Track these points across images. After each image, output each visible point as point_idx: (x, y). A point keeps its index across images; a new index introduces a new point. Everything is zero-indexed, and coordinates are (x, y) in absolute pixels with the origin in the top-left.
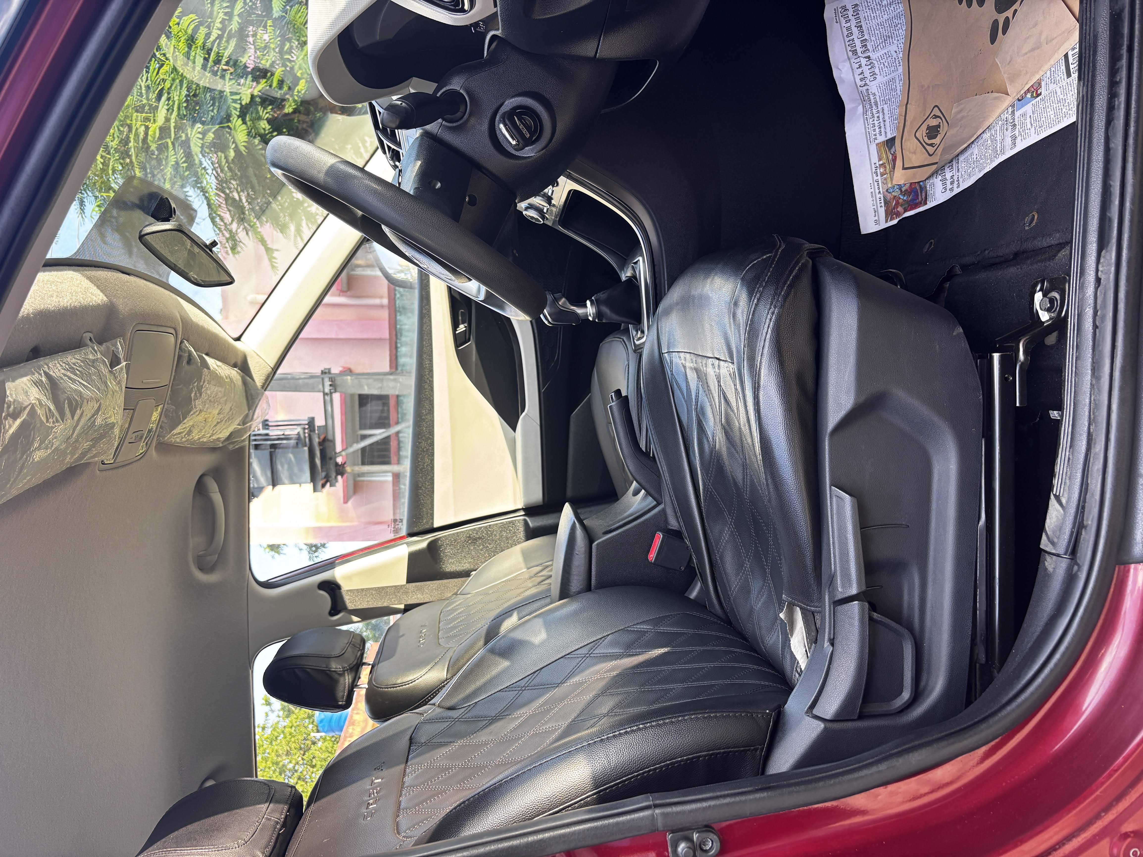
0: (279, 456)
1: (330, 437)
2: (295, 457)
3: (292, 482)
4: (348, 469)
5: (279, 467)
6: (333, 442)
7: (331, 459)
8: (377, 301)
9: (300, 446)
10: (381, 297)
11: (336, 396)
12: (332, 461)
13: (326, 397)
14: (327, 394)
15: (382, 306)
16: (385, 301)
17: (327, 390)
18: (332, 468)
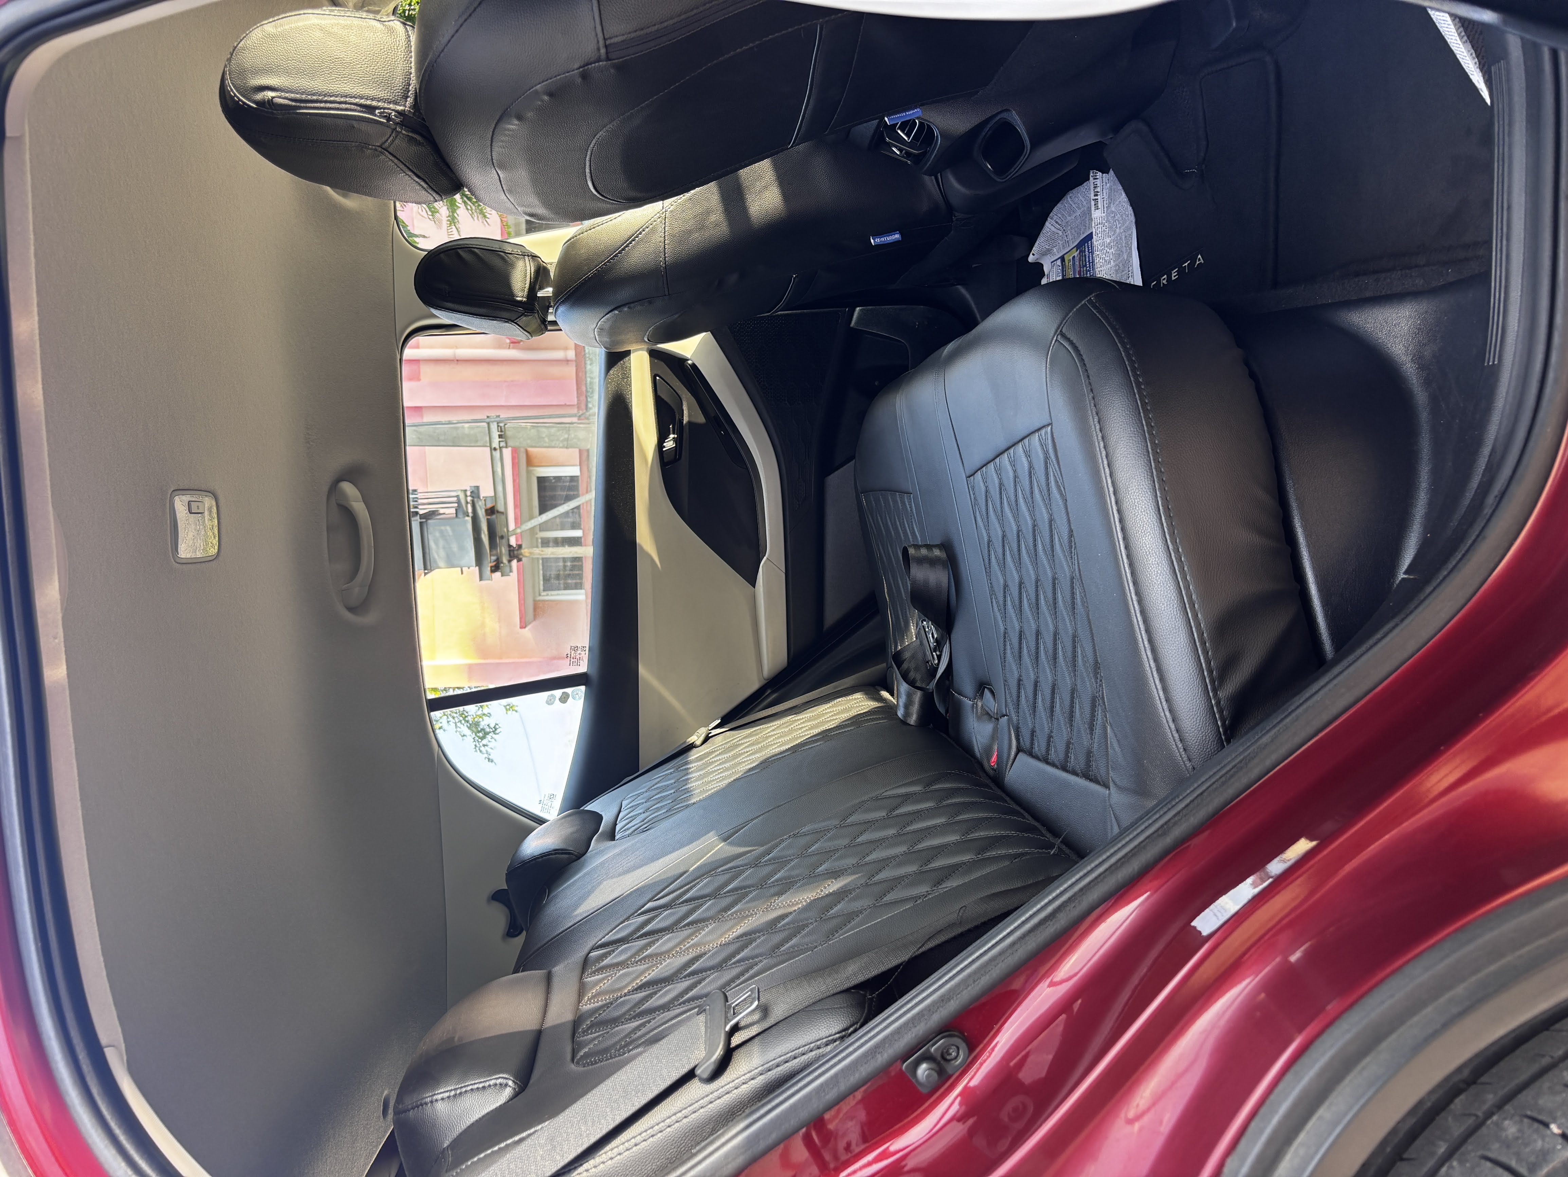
0: (431, 529)
1: (500, 507)
2: (453, 531)
3: (451, 565)
4: (525, 551)
5: (432, 544)
6: (505, 514)
7: (502, 537)
8: (559, 355)
9: (460, 515)
10: (566, 349)
11: (507, 453)
12: (504, 541)
13: (494, 452)
14: (495, 449)
15: (567, 361)
16: (571, 354)
17: (495, 444)
18: (504, 550)
